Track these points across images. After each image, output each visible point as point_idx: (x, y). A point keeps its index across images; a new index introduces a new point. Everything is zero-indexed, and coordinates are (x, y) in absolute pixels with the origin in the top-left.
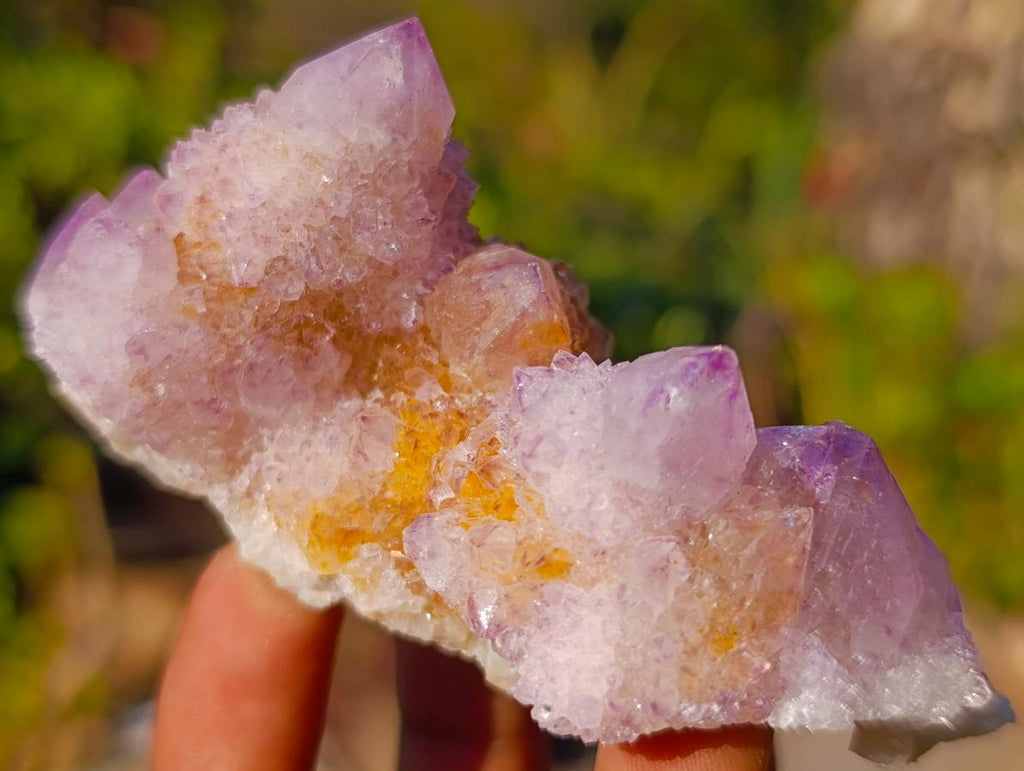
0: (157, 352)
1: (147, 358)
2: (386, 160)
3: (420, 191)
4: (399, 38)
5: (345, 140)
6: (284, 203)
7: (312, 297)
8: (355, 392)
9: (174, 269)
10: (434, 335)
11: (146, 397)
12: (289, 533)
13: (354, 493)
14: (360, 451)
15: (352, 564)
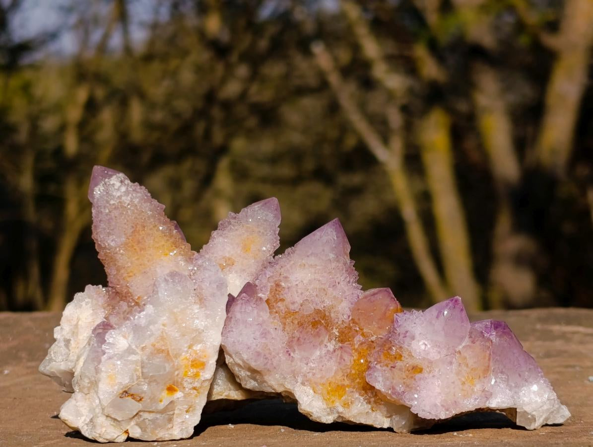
4: (333, 225)
6: (306, 281)
7: (317, 312)
9: (268, 310)
12: (319, 394)
13: (340, 374)
14: (341, 358)
15: (343, 398)
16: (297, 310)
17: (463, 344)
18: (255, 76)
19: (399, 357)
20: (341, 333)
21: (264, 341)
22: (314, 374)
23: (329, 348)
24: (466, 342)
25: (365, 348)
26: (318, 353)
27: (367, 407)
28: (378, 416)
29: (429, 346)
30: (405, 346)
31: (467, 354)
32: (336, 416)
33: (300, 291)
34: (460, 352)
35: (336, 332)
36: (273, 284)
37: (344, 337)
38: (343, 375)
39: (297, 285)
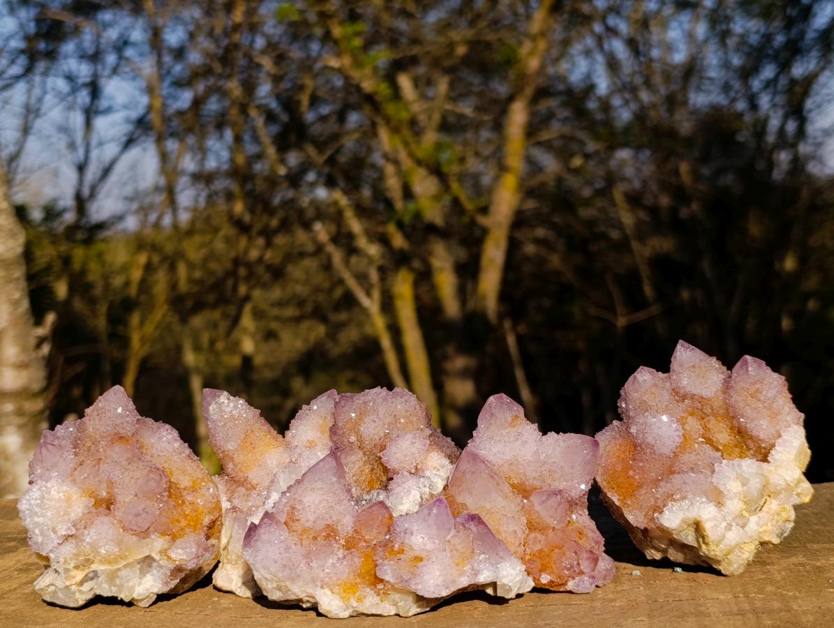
12: (336, 594)
13: (352, 574)
14: (351, 561)
15: (357, 594)
16: (311, 527)
17: (451, 535)
18: (269, 244)
19: (401, 551)
20: (347, 542)
21: (287, 555)
22: (330, 578)
23: (339, 556)
24: (453, 532)
25: (370, 551)
26: (331, 561)
27: (376, 599)
28: (387, 606)
29: (426, 539)
30: (407, 541)
31: (456, 541)
32: (351, 610)
33: (312, 511)
34: (449, 541)
35: (342, 542)
36: (289, 508)
37: (350, 545)
38: (355, 576)
39: (309, 506)
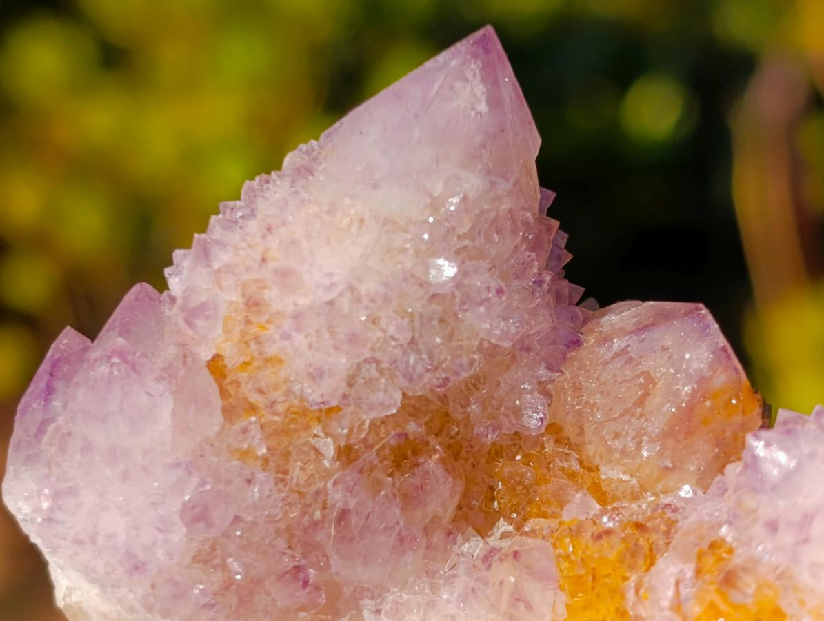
0: (221, 516)
1: (209, 525)
2: (482, 212)
3: (524, 247)
4: (475, 56)
5: (430, 194)
6: (368, 287)
7: (412, 407)
8: (470, 530)
9: (217, 403)
10: (570, 431)
11: (217, 577)
14: (518, 598)
16: (334, 403)
25: (612, 556)
36: (236, 297)
